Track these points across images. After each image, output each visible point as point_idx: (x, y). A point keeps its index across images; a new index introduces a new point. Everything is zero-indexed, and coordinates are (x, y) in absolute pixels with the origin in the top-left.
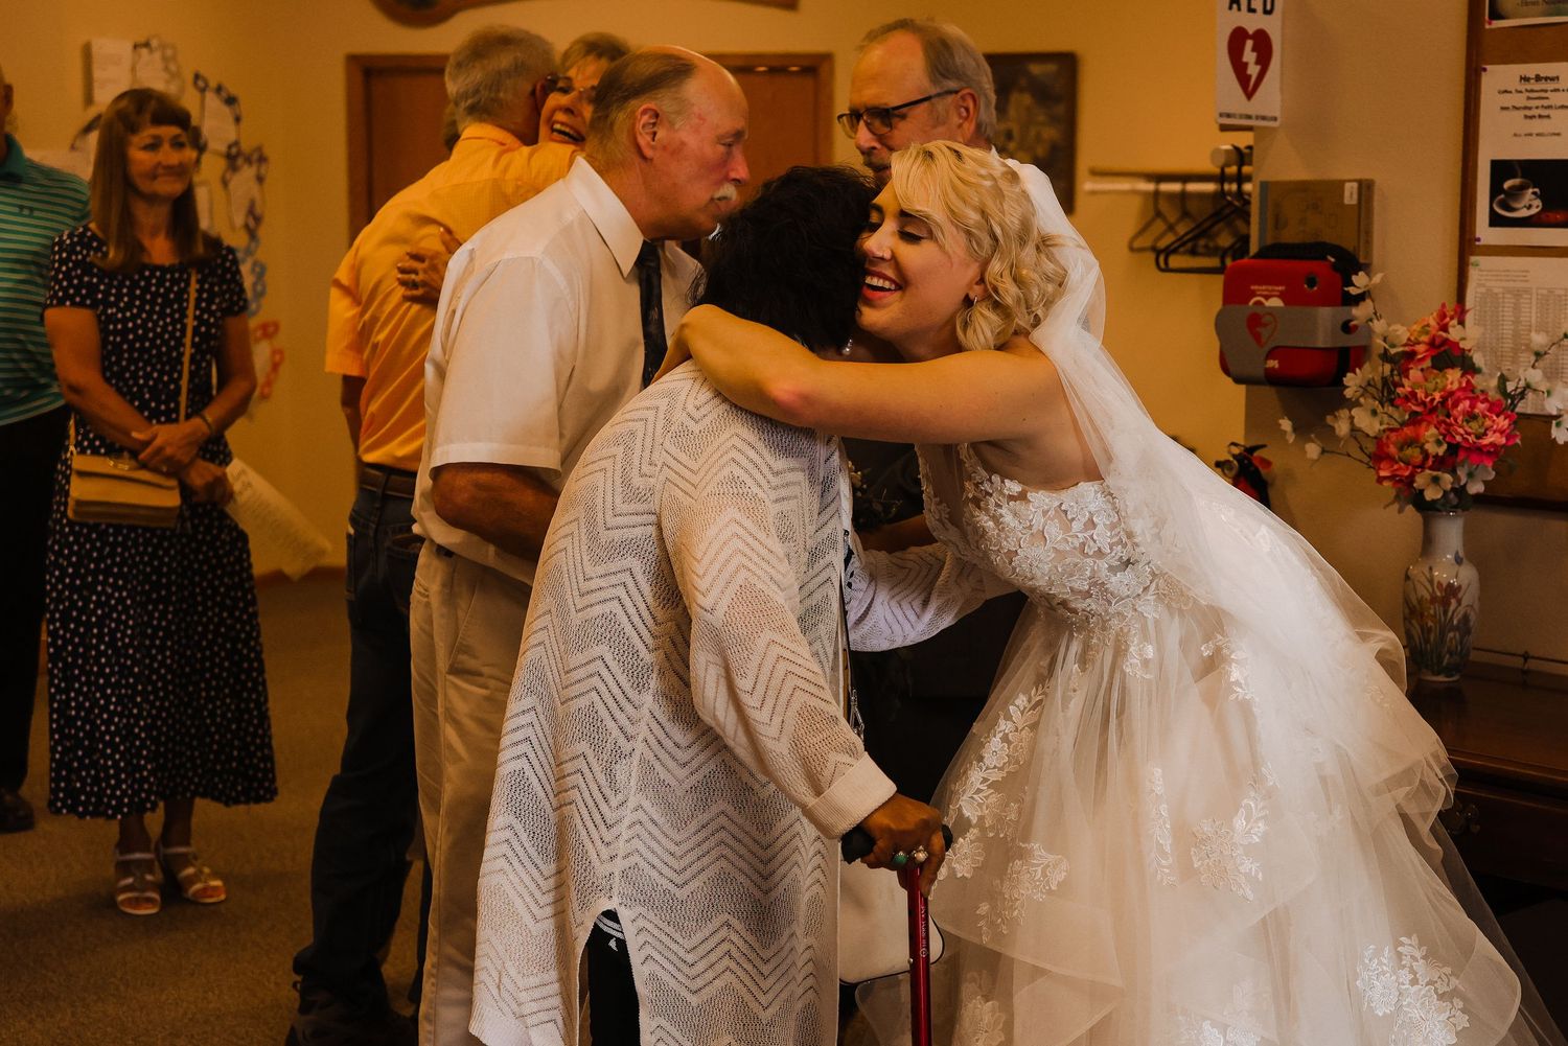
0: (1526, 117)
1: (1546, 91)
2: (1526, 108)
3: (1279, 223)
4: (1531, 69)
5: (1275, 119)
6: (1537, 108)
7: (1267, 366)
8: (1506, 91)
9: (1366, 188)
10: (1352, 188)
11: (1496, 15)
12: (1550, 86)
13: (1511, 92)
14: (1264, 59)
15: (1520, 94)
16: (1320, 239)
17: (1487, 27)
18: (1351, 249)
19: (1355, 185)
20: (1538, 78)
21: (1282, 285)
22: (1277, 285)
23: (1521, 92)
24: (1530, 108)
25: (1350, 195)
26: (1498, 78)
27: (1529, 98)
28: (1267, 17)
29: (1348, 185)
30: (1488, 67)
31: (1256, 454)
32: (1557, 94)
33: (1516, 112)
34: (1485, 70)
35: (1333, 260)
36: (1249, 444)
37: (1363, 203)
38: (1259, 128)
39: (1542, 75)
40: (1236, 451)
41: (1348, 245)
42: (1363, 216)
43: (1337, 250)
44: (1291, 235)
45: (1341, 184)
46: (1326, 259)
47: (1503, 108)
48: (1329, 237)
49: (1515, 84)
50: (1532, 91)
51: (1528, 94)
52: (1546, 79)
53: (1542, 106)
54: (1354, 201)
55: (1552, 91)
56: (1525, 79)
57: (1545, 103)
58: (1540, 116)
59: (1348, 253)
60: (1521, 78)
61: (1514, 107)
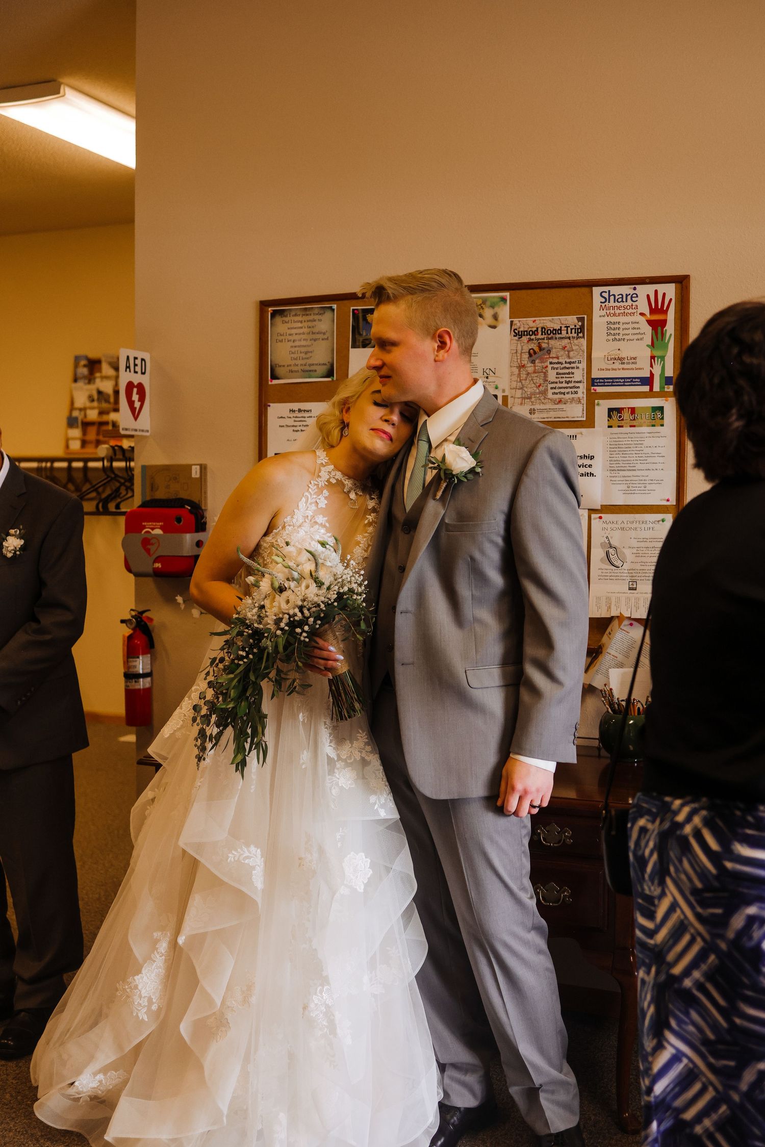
0: (293, 431)
1: (305, 417)
2: (293, 426)
3: (153, 488)
4: (296, 406)
5: (148, 431)
6: (300, 426)
7: (154, 566)
8: (282, 417)
9: (203, 468)
10: (196, 468)
11: (274, 377)
12: (307, 415)
13: (284, 418)
14: (142, 399)
15: (290, 419)
16: (178, 497)
17: (270, 383)
18: (197, 502)
19: (198, 467)
20: (300, 411)
21: (161, 522)
22: (159, 522)
23: (290, 418)
24: (296, 426)
25: (195, 473)
26: (276, 410)
27: (295, 421)
28: (143, 375)
29: (194, 467)
30: (271, 404)
31: (144, 615)
32: (311, 418)
33: (288, 428)
34: (269, 406)
35: (189, 508)
36: (140, 610)
37: (203, 477)
38: (138, 436)
39: (302, 409)
40: (133, 613)
41: (196, 500)
42: (203, 483)
43: (190, 503)
44: (161, 494)
45: (189, 467)
46: (184, 507)
47: (280, 426)
48: (184, 495)
49: (286, 413)
50: (296, 417)
51: (294, 419)
52: (304, 411)
53: (303, 425)
54: (198, 476)
55: (308, 417)
56: (292, 411)
57: (304, 423)
58: (302, 430)
59: (195, 503)
60: (290, 411)
61: (287, 426)
